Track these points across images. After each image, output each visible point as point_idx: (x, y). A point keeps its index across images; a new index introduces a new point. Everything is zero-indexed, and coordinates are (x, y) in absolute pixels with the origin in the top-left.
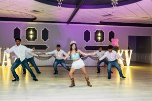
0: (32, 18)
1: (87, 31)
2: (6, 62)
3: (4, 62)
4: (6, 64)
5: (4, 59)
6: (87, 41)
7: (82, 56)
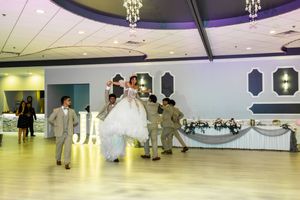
2: (94, 136)
3: (91, 137)
4: (94, 141)
5: (91, 132)
6: (256, 94)
7: (236, 127)
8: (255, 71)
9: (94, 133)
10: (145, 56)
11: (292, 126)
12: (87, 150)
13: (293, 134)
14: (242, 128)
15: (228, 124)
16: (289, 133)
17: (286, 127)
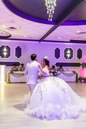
0: (7, 36)
1: (57, 48)
6: (57, 58)
7: (56, 72)
11: (77, 72)
13: (77, 75)
14: (58, 73)
15: (52, 71)
16: (75, 75)
17: (74, 72)
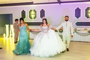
2: (12, 35)
4: (12, 36)
5: (11, 33)
6: (78, 18)
8: (78, 8)
9: (12, 34)
10: (33, 2)
12: (9, 40)
